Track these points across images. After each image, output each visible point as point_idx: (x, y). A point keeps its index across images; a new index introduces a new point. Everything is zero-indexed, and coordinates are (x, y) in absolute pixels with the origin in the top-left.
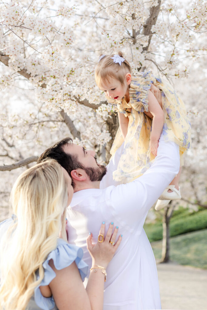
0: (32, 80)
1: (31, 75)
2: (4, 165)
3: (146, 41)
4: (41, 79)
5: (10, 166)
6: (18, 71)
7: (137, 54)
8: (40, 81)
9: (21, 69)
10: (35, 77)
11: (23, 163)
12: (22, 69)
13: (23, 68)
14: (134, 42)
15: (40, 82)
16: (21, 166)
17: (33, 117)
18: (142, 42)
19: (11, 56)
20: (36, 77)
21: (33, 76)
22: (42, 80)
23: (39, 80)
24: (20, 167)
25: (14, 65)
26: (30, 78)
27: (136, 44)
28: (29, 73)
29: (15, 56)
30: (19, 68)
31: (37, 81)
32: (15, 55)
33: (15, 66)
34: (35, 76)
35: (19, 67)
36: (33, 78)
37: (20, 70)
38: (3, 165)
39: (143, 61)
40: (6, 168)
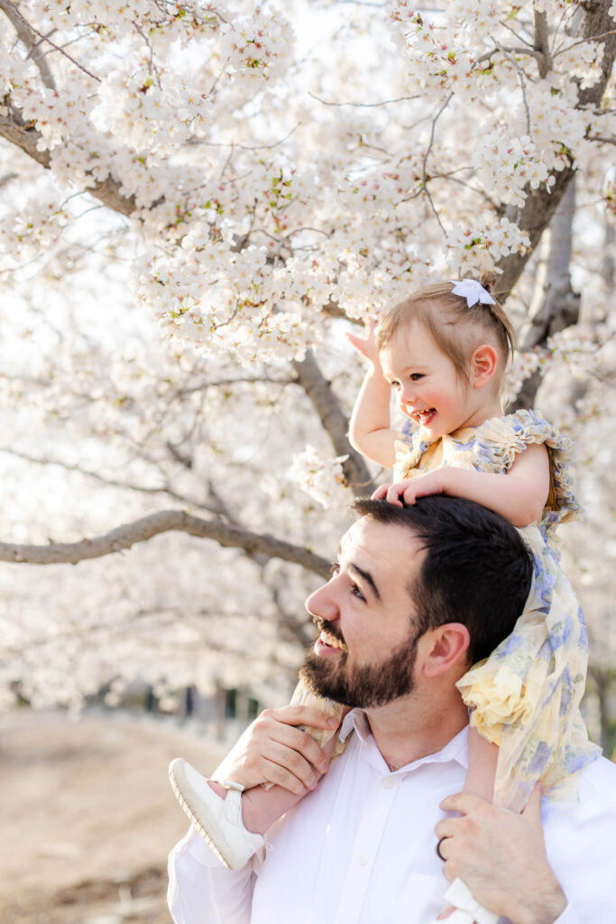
0: (139, 222)
1: (138, 203)
2: (51, 541)
3: (591, 65)
4: (173, 220)
5: (74, 546)
6: (89, 189)
7: (554, 108)
8: (170, 226)
9: (96, 181)
10: (150, 209)
11: (125, 537)
12: (101, 179)
13: (106, 176)
14: (545, 69)
15: (172, 230)
16: (116, 546)
17: (187, 365)
18: (577, 66)
19: (44, 123)
20: (154, 209)
21: (143, 208)
22: (179, 222)
23: (166, 224)
24: (113, 551)
25: (68, 166)
26: (135, 214)
27: (549, 75)
28: (128, 197)
29: (61, 125)
30: (89, 177)
31: (161, 227)
32: (60, 120)
33: (75, 168)
34: (149, 205)
35: (89, 173)
36: (146, 214)
37: (93, 185)
38: (48, 543)
39: (578, 144)
40: (57, 552)
